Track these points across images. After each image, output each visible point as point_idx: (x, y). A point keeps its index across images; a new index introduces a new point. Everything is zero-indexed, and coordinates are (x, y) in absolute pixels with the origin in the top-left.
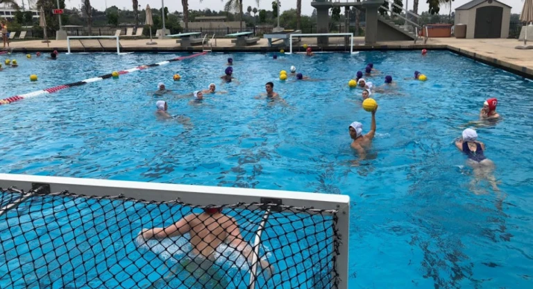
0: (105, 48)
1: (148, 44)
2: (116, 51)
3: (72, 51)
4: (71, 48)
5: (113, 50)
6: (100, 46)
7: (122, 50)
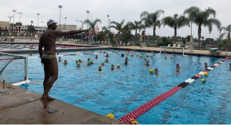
0: (175, 52)
1: (190, 51)
2: (183, 54)
3: (162, 52)
4: (161, 51)
5: (182, 54)
6: (173, 51)
7: (185, 54)
